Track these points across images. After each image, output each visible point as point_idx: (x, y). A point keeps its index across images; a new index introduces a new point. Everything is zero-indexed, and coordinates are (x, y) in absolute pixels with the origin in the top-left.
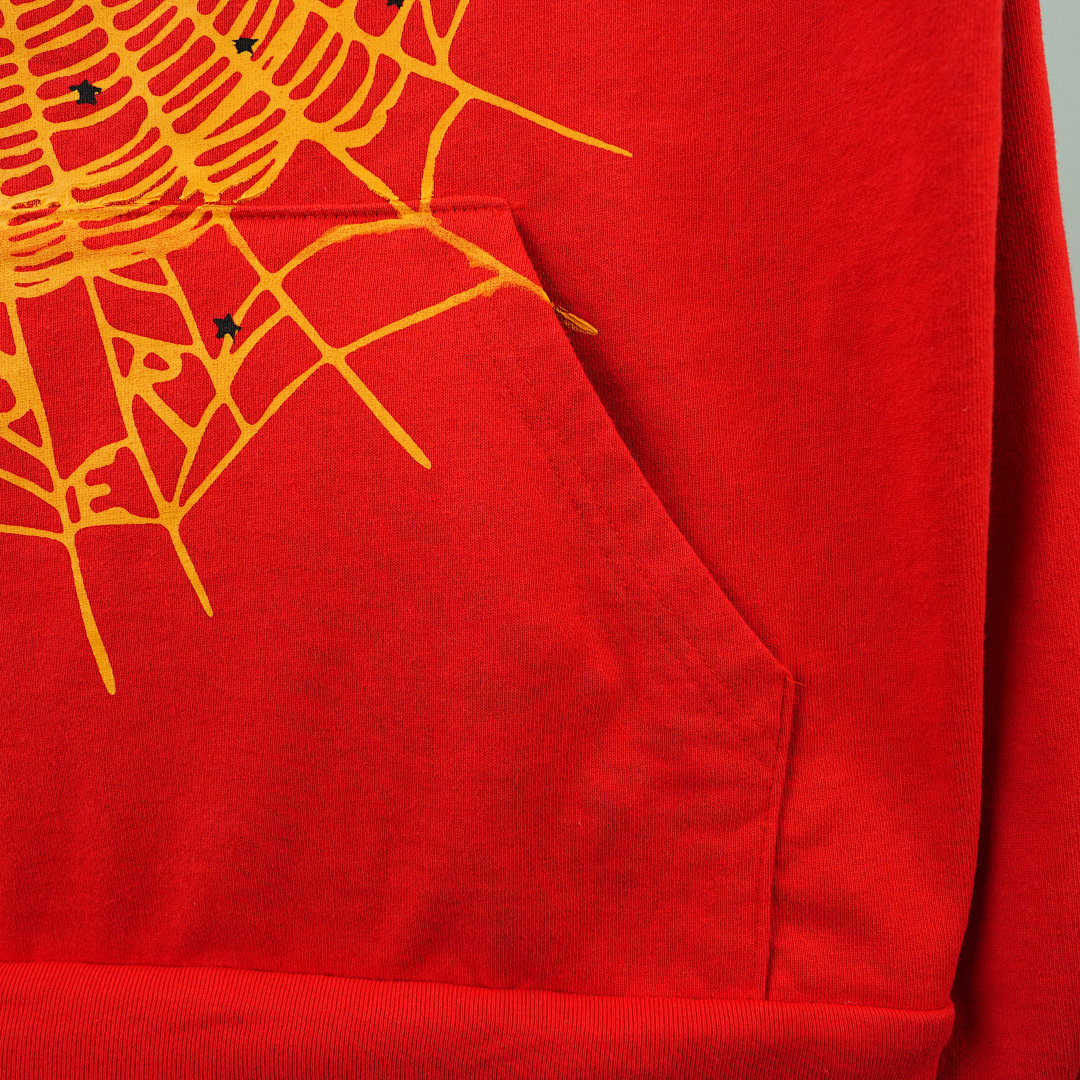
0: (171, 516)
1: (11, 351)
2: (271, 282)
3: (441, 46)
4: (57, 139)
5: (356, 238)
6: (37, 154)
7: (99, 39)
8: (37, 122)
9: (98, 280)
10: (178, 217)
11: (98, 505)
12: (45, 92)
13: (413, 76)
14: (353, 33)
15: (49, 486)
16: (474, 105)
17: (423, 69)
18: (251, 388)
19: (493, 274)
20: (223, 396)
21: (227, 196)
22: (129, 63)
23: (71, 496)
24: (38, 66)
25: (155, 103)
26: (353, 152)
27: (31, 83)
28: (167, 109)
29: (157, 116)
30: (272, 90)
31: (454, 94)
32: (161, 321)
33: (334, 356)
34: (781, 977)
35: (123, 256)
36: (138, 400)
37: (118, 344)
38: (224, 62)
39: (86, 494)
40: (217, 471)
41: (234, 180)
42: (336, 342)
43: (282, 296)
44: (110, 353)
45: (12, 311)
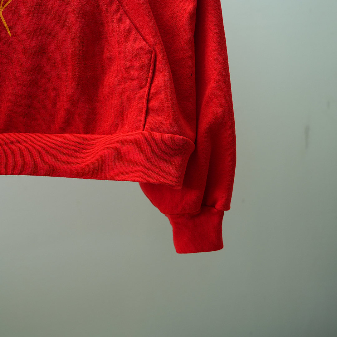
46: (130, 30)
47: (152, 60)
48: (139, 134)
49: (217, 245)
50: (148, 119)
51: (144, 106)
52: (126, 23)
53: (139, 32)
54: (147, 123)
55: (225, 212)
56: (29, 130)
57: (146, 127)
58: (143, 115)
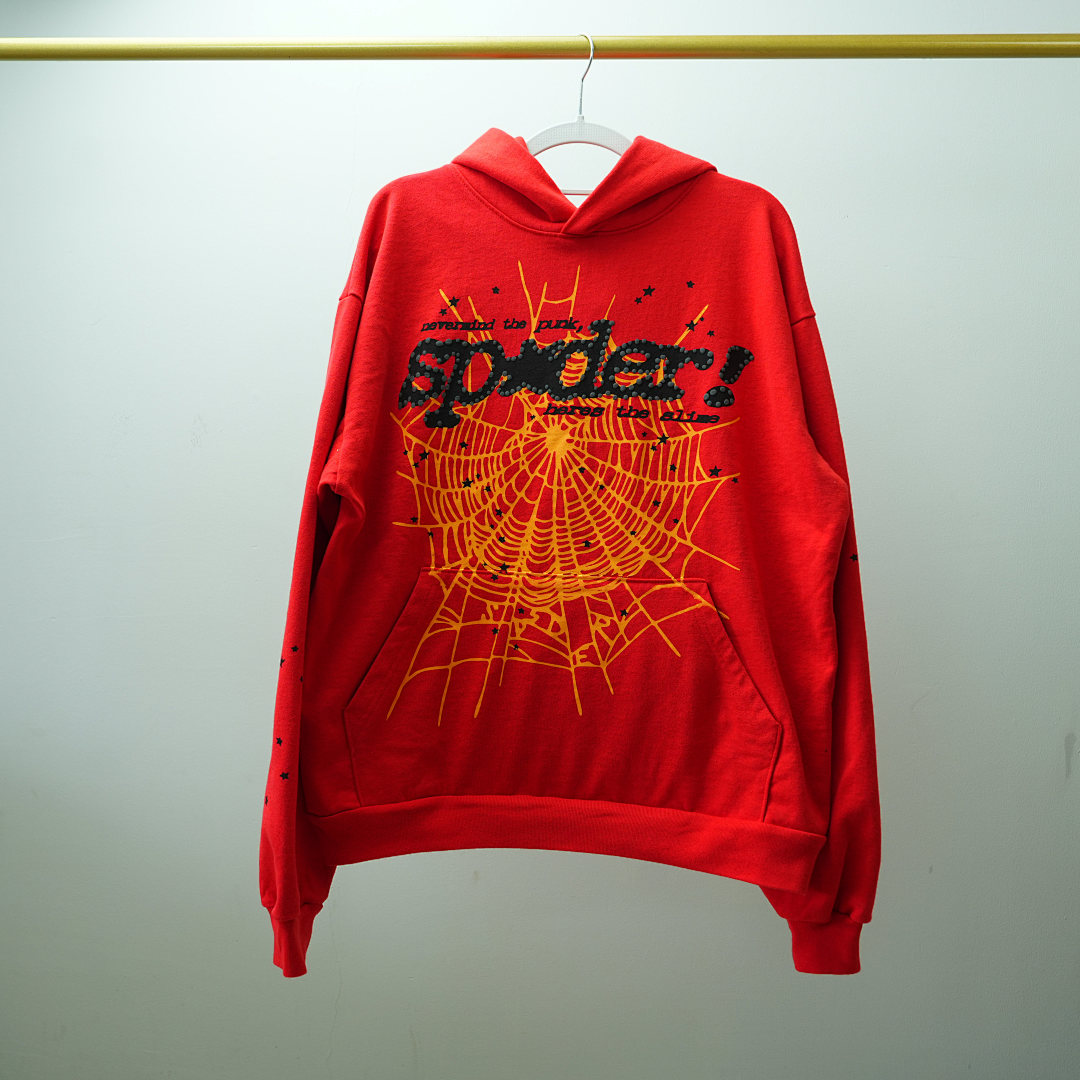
0: (604, 666)
1: (561, 615)
2: (637, 601)
3: (689, 535)
4: (578, 556)
5: (662, 589)
6: (572, 560)
7: (592, 529)
8: (572, 551)
9: (588, 597)
10: (611, 581)
11: (582, 660)
12: (575, 543)
13: (680, 543)
14: (664, 531)
15: (567, 654)
16: (697, 553)
17: (683, 541)
18: (630, 630)
19: (699, 602)
20: (622, 632)
21: (625, 575)
22: (600, 536)
23: (574, 657)
24: (573, 536)
25: (606, 548)
26: (663, 564)
27: (572, 540)
28: (610, 550)
29: (607, 551)
30: (640, 546)
31: (692, 549)
32: (605, 610)
33: (654, 623)
35: (595, 591)
36: (597, 632)
37: (592, 615)
38: (627, 538)
39: (579, 657)
40: (618, 653)
41: (627, 571)
42: (655, 619)
43: (640, 605)
44: (590, 618)
45: (562, 603)
46: (753, 698)
47: (779, 737)
48: (756, 825)
49: (851, 965)
50: (770, 807)
51: (766, 792)
52: (749, 687)
53: (763, 699)
54: (768, 812)
55: (864, 925)
56: (622, 799)
57: (766, 817)
58: (764, 802)
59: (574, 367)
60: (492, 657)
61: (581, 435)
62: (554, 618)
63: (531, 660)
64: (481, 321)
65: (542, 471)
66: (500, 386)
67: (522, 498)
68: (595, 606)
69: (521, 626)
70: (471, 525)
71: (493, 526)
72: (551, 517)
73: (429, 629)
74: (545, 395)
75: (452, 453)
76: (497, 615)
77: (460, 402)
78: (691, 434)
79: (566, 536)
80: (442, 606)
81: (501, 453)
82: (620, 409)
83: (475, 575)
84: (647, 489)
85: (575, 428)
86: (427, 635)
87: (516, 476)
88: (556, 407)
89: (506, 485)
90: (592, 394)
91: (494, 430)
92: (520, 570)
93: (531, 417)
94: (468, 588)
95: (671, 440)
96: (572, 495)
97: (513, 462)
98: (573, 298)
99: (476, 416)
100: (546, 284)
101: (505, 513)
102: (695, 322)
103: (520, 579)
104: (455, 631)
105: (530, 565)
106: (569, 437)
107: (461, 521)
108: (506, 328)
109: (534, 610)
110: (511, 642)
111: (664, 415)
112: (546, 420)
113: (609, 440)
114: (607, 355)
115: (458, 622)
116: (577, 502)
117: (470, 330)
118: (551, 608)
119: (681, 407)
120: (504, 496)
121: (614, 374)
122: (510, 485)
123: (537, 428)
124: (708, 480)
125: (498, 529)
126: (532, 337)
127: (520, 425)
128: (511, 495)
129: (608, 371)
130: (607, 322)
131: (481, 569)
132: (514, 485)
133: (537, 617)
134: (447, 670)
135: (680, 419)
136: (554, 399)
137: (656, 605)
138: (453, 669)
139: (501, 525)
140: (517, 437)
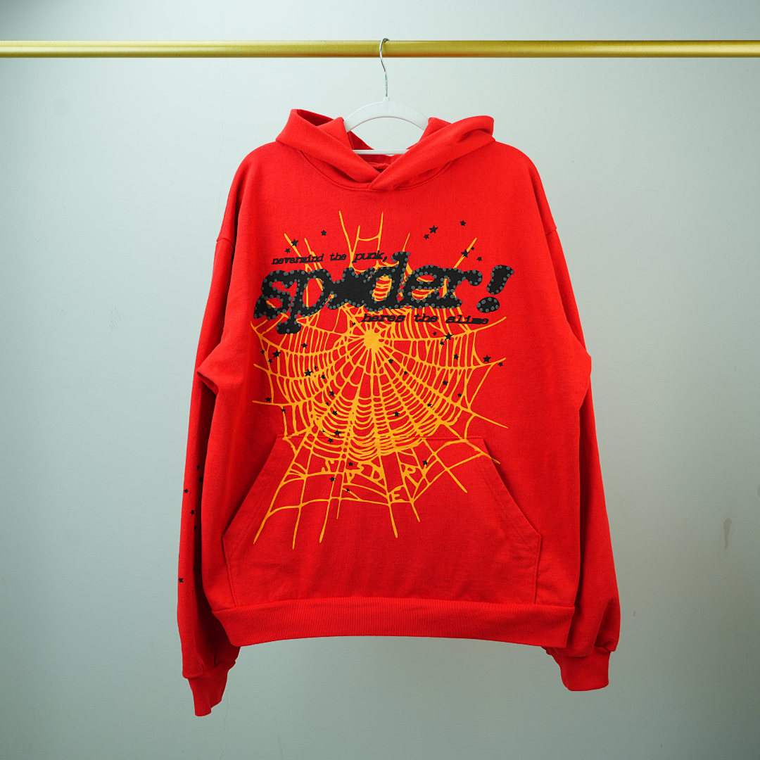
0: (412, 501)
1: (379, 466)
2: (434, 454)
3: (469, 405)
4: (390, 423)
5: (451, 445)
6: (386, 426)
7: (400, 403)
8: (386, 420)
9: (399, 453)
10: (415, 440)
11: (396, 498)
12: (388, 414)
13: (463, 411)
14: (451, 402)
15: (386, 494)
16: (476, 417)
17: (465, 410)
18: (430, 475)
19: (480, 453)
20: (424, 477)
21: (425, 435)
22: (405, 408)
23: (390, 496)
24: (386, 409)
25: (411, 417)
26: (450, 426)
27: (385, 412)
28: (413, 418)
29: (411, 419)
30: (434, 414)
31: (472, 415)
32: (413, 462)
33: (447, 469)
34: (538, 600)
35: (404, 448)
36: (406, 478)
37: (402, 466)
38: (425, 409)
39: (394, 496)
40: (422, 492)
41: (427, 432)
42: (448, 467)
43: (436, 457)
44: (401, 468)
45: (380, 458)
50: (538, 593)
52: (517, 511)
53: (527, 519)
56: (429, 596)
59: (382, 287)
60: (331, 498)
61: (389, 336)
62: (375, 468)
63: (359, 500)
64: (314, 255)
65: (362, 363)
66: (329, 302)
67: (348, 383)
68: (404, 458)
69: (351, 475)
70: (312, 403)
71: (328, 403)
72: (370, 396)
73: (284, 479)
74: (362, 308)
75: (297, 351)
76: (333, 468)
77: (301, 314)
78: (468, 332)
79: (382, 409)
80: (293, 462)
81: (331, 351)
82: (417, 316)
83: (316, 439)
84: (438, 373)
85: (385, 331)
86: (283, 483)
87: (343, 366)
88: (370, 316)
89: (336, 373)
90: (396, 306)
91: (326, 334)
92: (349, 435)
93: (352, 324)
94: (311, 449)
95: (454, 337)
96: (384, 380)
97: (341, 357)
98: (379, 236)
99: (312, 324)
100: (359, 227)
101: (337, 394)
102: (468, 250)
103: (349, 442)
104: (303, 481)
105: (356, 431)
106: (381, 338)
107: (305, 401)
108: (331, 260)
109: (360, 463)
110: (344, 487)
111: (449, 319)
112: (363, 326)
113: (410, 339)
114: (405, 277)
115: (304, 473)
116: (388, 384)
117: (306, 262)
118: (372, 461)
119: (460, 313)
120: (335, 382)
121: (411, 291)
122: (339, 373)
123: (357, 332)
124: (482, 365)
125: (332, 406)
126: (351, 265)
127: (345, 330)
128: (340, 381)
129: (407, 289)
130: (405, 253)
131: (321, 435)
132: (342, 374)
133: (362, 468)
134: (298, 509)
135: (459, 322)
136: (368, 311)
137: (448, 456)
138: (302, 508)
139: (334, 402)
140: (342, 338)
